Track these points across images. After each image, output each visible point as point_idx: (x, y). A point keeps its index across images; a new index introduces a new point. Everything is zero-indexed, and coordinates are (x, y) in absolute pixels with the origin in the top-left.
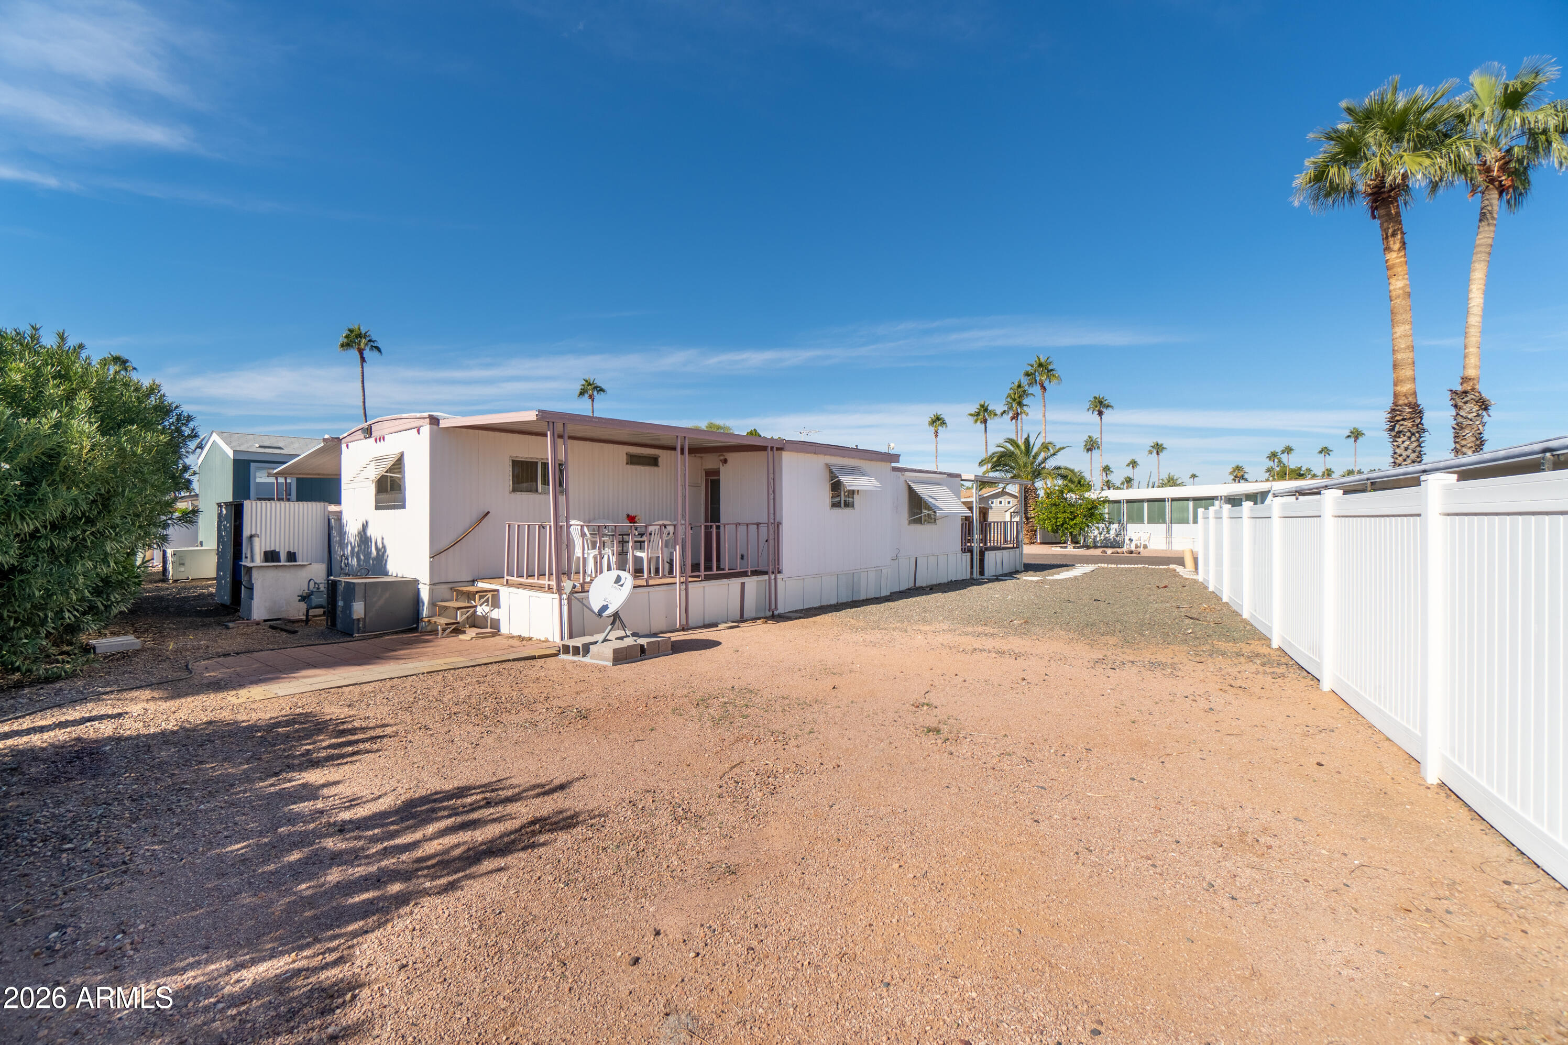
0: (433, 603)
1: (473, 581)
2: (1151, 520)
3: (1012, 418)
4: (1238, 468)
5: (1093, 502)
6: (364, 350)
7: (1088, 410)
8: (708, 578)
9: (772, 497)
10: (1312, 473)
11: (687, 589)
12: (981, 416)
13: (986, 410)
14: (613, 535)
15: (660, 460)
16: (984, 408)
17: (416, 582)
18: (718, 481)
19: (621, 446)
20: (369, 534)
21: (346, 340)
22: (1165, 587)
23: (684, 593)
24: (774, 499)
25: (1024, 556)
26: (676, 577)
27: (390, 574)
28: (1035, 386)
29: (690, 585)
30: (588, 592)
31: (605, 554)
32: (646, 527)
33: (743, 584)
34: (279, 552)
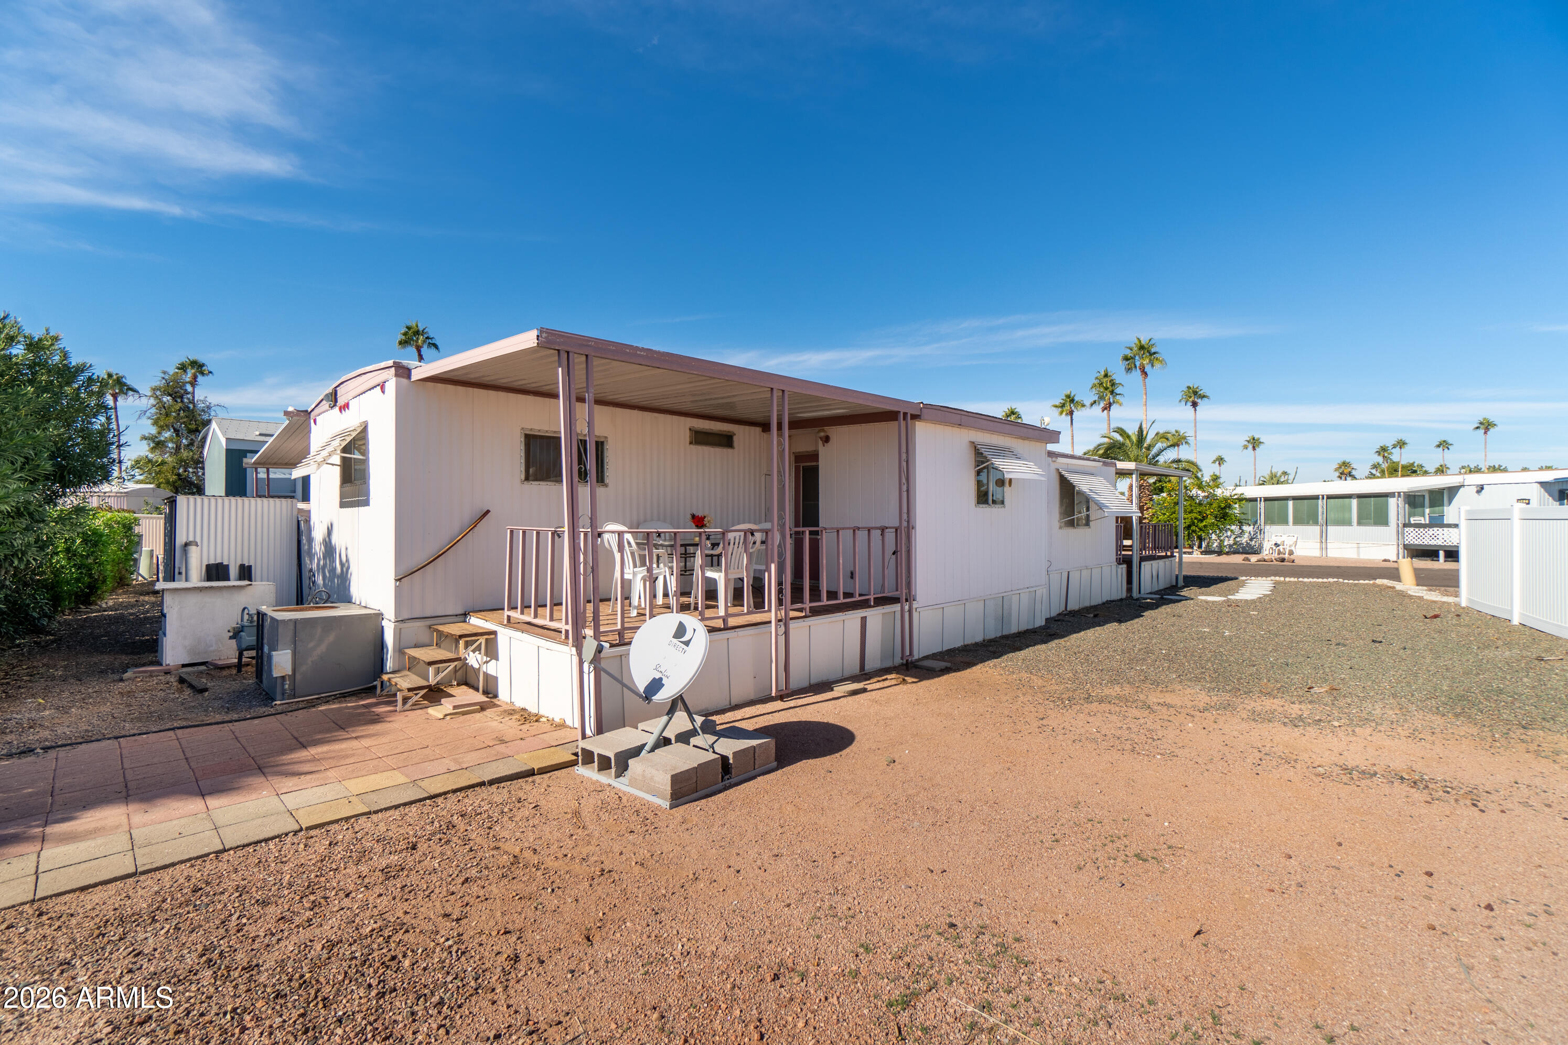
0: (400, 651)
1: (465, 615)
2: (1297, 521)
3: (1104, 409)
4: (1345, 464)
5: (1226, 499)
6: (422, 347)
7: (1180, 401)
8: (815, 612)
9: (904, 488)
10: (1424, 469)
11: (786, 633)
12: (1067, 408)
13: (1072, 401)
14: (671, 546)
15: (735, 438)
16: (1070, 399)
17: (379, 616)
18: (816, 469)
19: (682, 418)
20: (333, 542)
21: (403, 337)
22: (1436, 616)
23: (782, 639)
24: (908, 491)
25: (1184, 565)
26: (770, 610)
27: (353, 601)
28: (1133, 372)
29: (793, 625)
30: (630, 643)
31: (660, 574)
32: (723, 534)
33: (864, 619)
34: (227, 566)
